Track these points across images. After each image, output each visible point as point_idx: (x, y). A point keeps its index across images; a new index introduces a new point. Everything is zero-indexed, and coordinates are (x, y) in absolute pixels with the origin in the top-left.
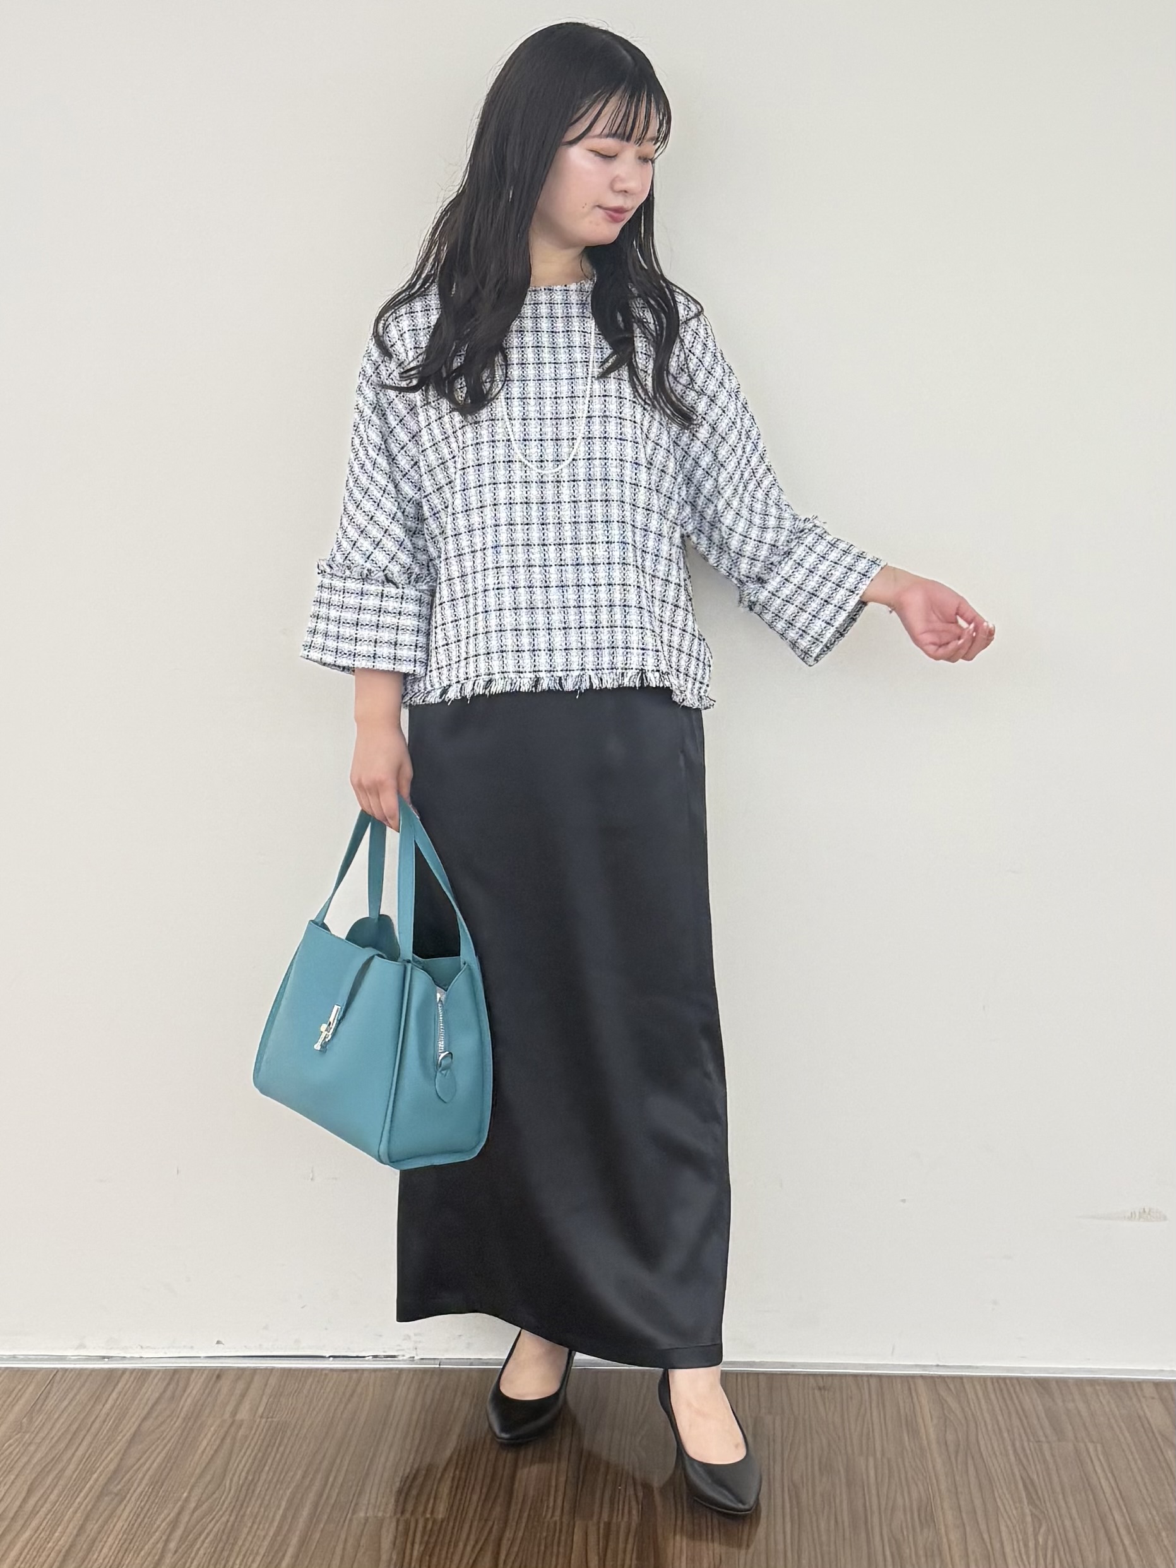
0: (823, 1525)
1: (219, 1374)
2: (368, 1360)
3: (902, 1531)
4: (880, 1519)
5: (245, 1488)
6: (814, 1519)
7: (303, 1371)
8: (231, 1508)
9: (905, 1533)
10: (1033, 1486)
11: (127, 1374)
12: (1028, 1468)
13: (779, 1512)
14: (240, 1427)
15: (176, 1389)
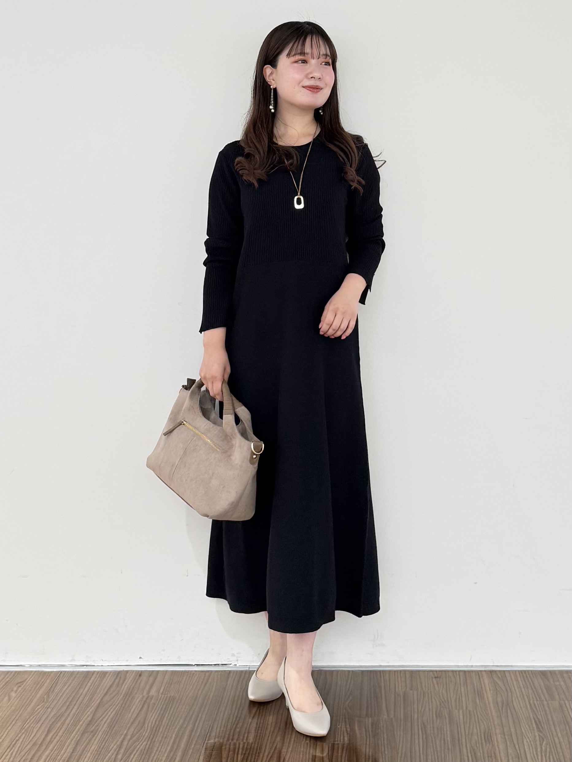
0: (438, 742)
1: (140, 674)
2: (213, 666)
3: (476, 744)
4: (466, 740)
5: (155, 729)
6: (434, 740)
7: (182, 671)
8: (148, 738)
9: (478, 745)
10: (540, 722)
11: (96, 673)
12: (537, 714)
13: (416, 737)
14: (152, 699)
15: (120, 680)
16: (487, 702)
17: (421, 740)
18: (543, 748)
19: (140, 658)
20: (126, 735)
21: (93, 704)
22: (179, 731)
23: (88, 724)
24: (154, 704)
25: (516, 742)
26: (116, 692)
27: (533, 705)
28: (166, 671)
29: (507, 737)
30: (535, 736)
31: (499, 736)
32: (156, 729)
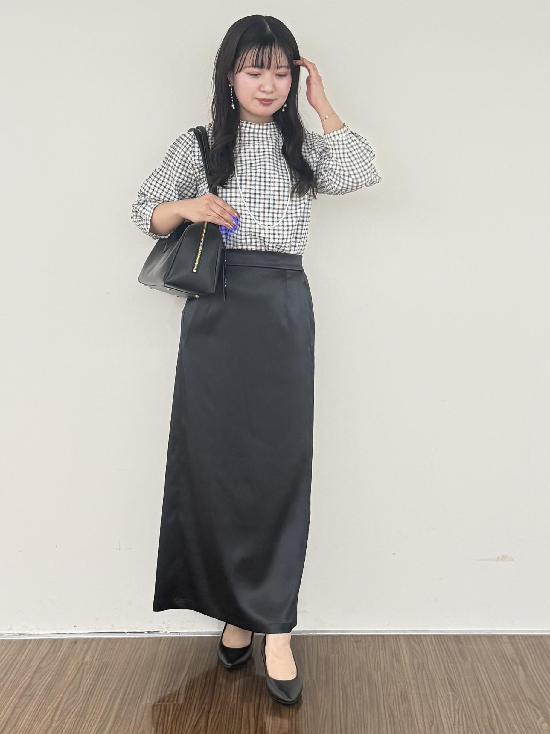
0: (357, 703)
1: (75, 641)
2: (145, 634)
3: (393, 704)
4: (384, 699)
5: (89, 692)
6: (353, 700)
7: (115, 639)
8: (83, 700)
9: (395, 705)
10: (453, 683)
11: (32, 642)
12: (451, 675)
13: (337, 697)
14: (86, 664)
15: (56, 646)
16: (404, 665)
17: (341, 700)
18: (456, 706)
19: (75, 626)
20: (62, 698)
21: (30, 670)
22: (112, 694)
23: (26, 689)
24: (89, 669)
25: (430, 702)
26: (52, 659)
27: (447, 668)
28: (100, 639)
29: (422, 697)
30: (448, 696)
31: (415, 696)
32: (91, 691)
